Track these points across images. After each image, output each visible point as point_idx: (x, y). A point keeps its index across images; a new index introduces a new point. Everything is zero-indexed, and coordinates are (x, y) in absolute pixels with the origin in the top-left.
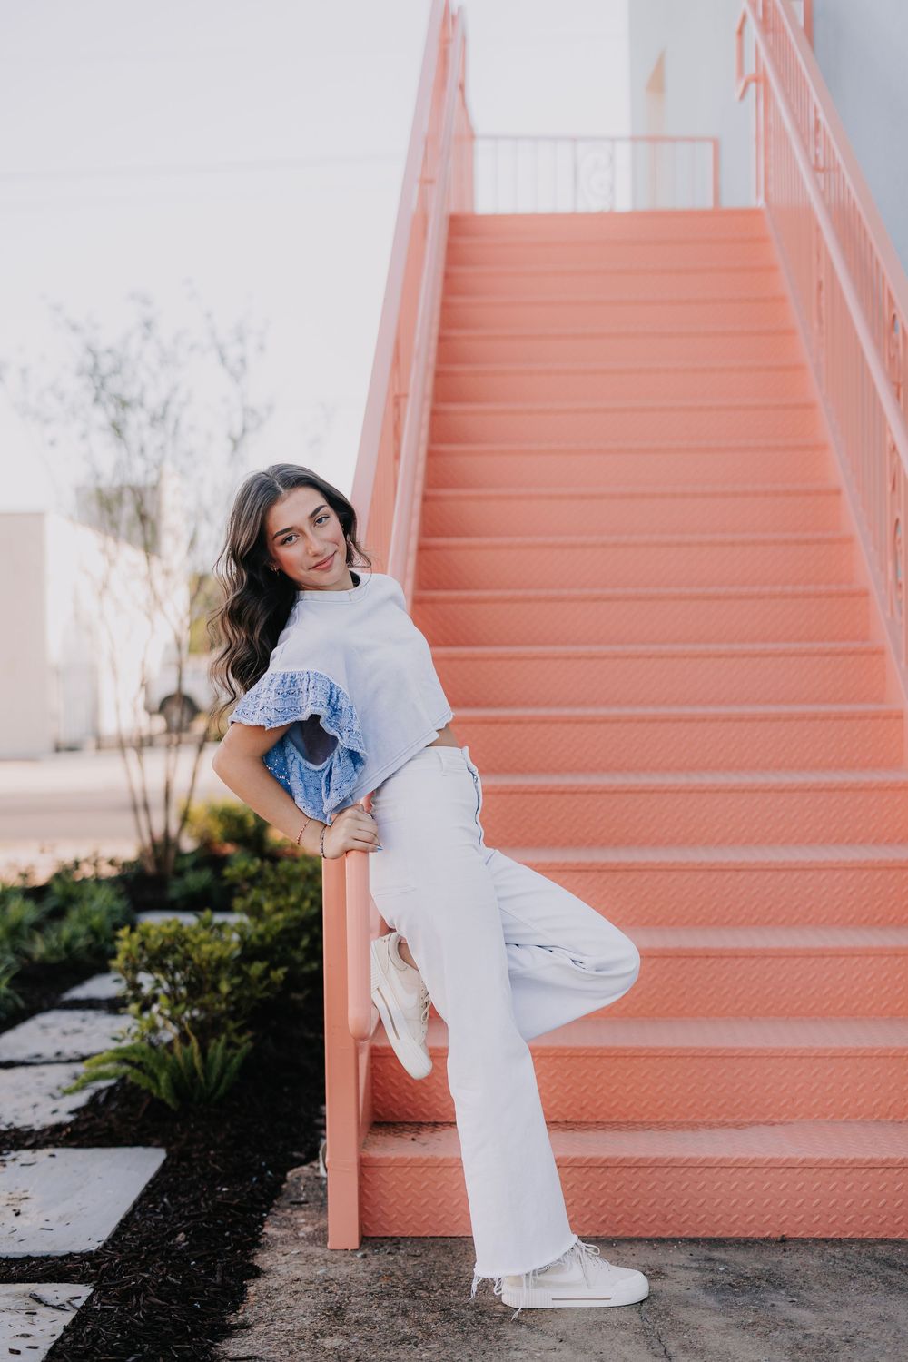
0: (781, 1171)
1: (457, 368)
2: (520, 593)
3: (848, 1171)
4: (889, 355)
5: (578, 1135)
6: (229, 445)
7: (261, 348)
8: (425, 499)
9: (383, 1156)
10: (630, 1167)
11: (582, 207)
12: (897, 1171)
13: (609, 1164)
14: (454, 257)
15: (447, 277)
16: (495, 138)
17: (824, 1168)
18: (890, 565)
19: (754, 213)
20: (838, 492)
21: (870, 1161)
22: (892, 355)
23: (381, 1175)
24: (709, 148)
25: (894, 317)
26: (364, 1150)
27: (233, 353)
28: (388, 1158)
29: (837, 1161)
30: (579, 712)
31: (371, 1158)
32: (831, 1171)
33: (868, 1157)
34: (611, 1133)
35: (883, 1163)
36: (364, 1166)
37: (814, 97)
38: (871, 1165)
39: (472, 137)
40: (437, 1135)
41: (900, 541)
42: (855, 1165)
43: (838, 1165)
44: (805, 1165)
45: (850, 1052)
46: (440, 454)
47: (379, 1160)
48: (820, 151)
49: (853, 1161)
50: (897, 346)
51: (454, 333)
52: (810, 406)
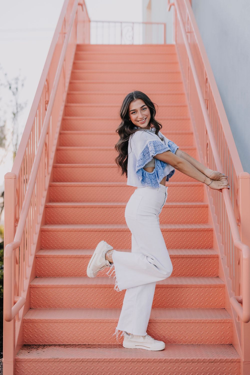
0: (158, 363)
1: (75, 92)
2: (88, 165)
3: (180, 363)
4: (205, 90)
5: (91, 350)
6: (13, 116)
7: (23, 85)
8: (60, 134)
9: (23, 358)
10: (107, 362)
11: (123, 43)
12: (196, 363)
13: (100, 361)
14: (77, 57)
15: (74, 63)
16: (97, 22)
17: (172, 362)
18: (206, 157)
19: (172, 46)
20: (192, 134)
21: (187, 360)
22: (206, 91)
23: (22, 364)
24: (163, 26)
25: (207, 79)
26: (17, 356)
27: (13, 86)
28: (25, 359)
29: (176, 360)
30: (104, 204)
31: (19, 358)
32: (174, 363)
33: (186, 358)
34: (102, 349)
35: (192, 360)
36: (16, 362)
37: (187, 11)
38: (188, 361)
39: (90, 21)
40: (44, 350)
41: (208, 150)
42: (182, 361)
43: (177, 361)
44: (166, 361)
45: (183, 321)
46: (67, 119)
47: (22, 359)
48: (189, 27)
49: (182, 360)
50: (207, 88)
51: (75, 81)
52: (185, 106)
